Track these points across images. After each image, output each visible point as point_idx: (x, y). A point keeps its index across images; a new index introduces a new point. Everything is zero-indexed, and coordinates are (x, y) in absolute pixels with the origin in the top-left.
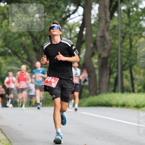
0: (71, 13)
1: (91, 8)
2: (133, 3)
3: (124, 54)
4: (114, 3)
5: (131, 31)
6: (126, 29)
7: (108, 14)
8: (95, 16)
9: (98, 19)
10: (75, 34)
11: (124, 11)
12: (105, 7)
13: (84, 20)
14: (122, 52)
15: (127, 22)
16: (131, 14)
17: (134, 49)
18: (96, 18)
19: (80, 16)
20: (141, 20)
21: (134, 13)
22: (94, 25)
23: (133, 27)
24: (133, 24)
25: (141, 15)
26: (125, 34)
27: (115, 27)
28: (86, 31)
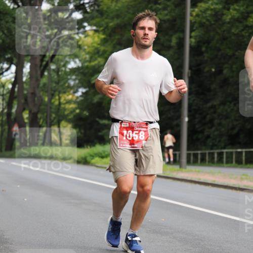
0: (4, 70)
1: (23, 67)
2: (62, 64)
3: (53, 110)
4: (44, 63)
5: (60, 89)
6: (55, 87)
7: (39, 72)
8: (27, 74)
9: (29, 77)
10: (8, 91)
11: (54, 70)
12: (36, 65)
13: (16, 78)
14: (51, 108)
15: (57, 80)
16: (60, 73)
17: (63, 106)
18: (27, 76)
19: (12, 73)
20: (69, 79)
21: (63, 73)
22: (25, 82)
23: (62, 86)
24: (62, 83)
25: (69, 75)
26: (55, 91)
27: (44, 85)
28: (18, 88)
